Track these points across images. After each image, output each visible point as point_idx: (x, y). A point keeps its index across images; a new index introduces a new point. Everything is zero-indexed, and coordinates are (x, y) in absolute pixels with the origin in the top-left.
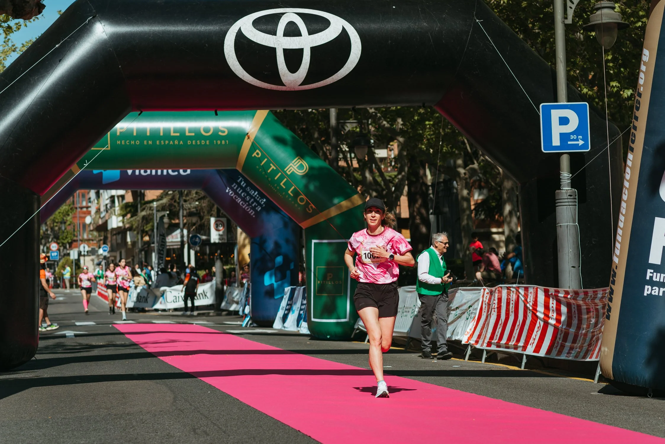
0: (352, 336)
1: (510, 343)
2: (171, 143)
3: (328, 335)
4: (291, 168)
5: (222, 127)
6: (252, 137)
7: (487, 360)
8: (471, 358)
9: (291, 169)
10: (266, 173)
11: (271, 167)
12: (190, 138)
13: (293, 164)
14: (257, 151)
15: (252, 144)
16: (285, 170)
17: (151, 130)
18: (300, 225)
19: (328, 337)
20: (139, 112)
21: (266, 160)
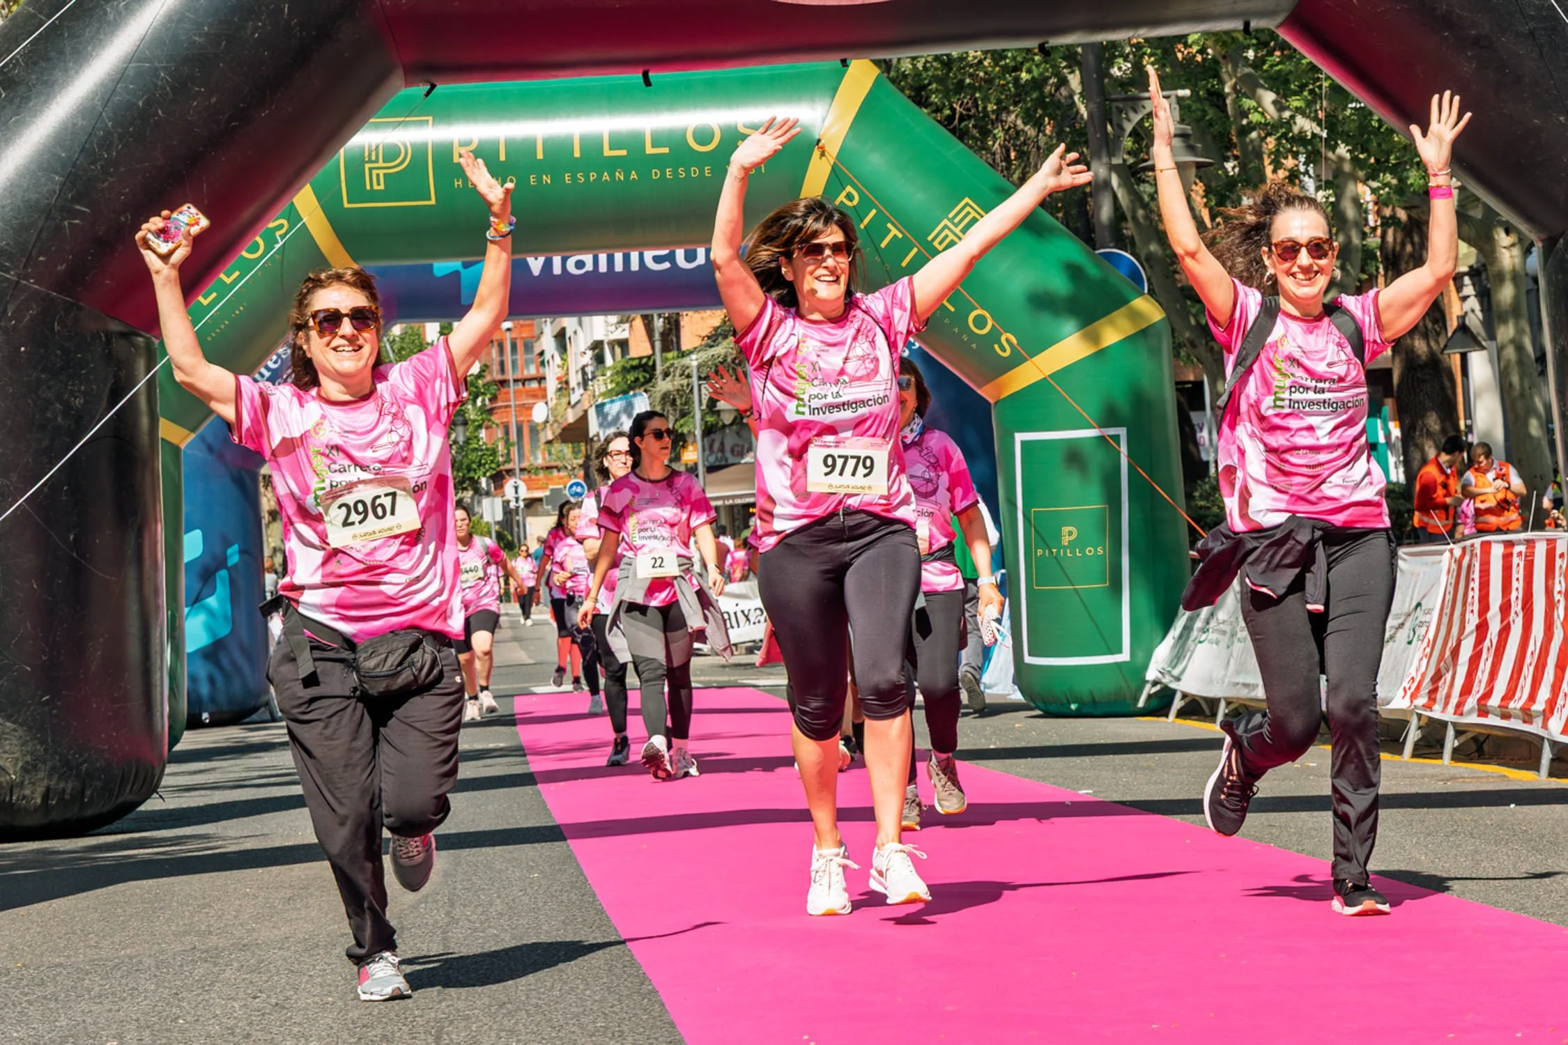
0: (1141, 704)
1: (1512, 705)
2: (606, 176)
3: (1074, 703)
4: (946, 232)
5: (745, 126)
6: (833, 150)
7: (1458, 754)
8: (1417, 754)
9: (947, 236)
10: (877, 248)
11: (890, 231)
12: (657, 160)
13: (951, 220)
14: (849, 189)
15: (833, 168)
16: (930, 238)
17: (545, 142)
18: (979, 392)
19: (1073, 707)
20: (428, 87)
21: (874, 212)
